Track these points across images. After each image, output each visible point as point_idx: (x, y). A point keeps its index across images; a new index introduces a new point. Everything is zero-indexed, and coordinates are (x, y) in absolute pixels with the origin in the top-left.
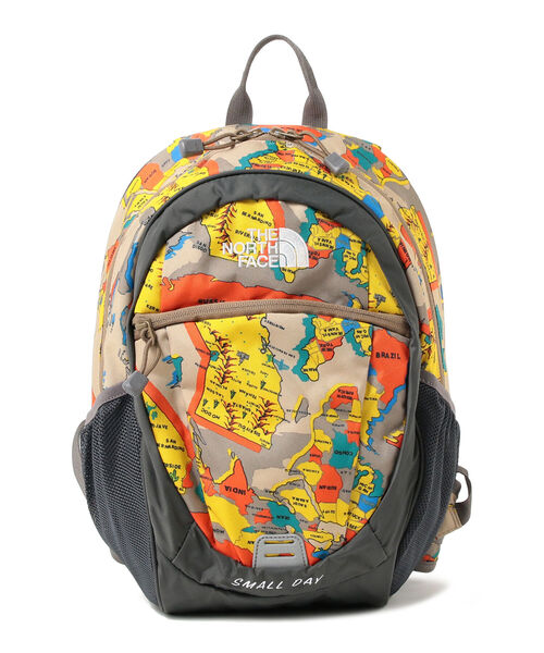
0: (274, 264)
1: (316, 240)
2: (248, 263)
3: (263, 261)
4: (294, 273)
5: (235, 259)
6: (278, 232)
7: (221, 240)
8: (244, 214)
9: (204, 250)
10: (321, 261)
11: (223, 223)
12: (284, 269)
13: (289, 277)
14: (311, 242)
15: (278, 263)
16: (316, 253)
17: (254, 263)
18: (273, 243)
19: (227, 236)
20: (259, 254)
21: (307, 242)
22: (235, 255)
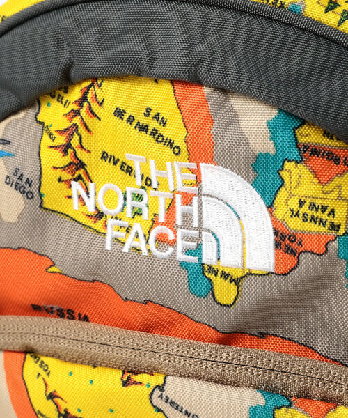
0: (188, 252)
1: (294, 204)
2: (130, 242)
3: (162, 241)
4: (237, 282)
5: (99, 225)
6: (197, 172)
7: (66, 176)
8: (119, 113)
9: (28, 195)
10: (305, 259)
11: (71, 131)
12: (212, 270)
13: (225, 291)
14: (281, 209)
15: (198, 251)
16: (293, 237)
17: (141, 244)
18: (187, 200)
19: (81, 165)
20: (155, 221)
21: (270, 206)
22: (99, 215)
